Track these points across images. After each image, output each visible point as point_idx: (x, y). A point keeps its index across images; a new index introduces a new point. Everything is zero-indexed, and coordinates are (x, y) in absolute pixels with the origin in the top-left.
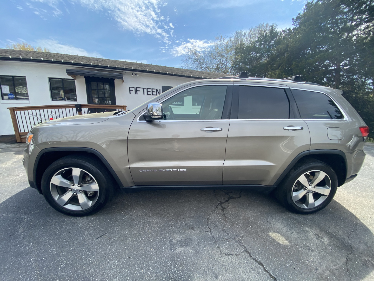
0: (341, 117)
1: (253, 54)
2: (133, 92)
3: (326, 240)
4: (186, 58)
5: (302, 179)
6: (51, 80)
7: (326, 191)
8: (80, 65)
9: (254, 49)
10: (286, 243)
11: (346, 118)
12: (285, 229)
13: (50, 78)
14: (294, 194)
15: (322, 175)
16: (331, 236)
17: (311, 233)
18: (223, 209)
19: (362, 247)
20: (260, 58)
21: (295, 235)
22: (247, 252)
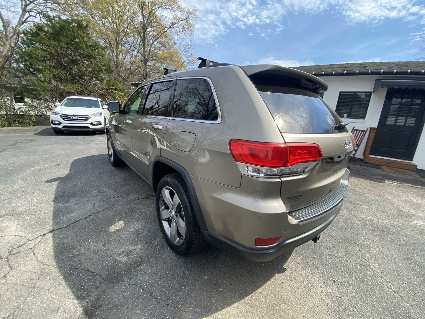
3: (123, 259)
6: (341, 95)
10: (112, 229)
12: (132, 230)
16: (133, 265)
21: (125, 235)
22: (98, 212)
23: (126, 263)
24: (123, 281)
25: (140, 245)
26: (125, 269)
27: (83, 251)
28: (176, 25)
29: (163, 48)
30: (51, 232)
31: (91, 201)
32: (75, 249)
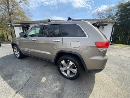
3: (57, 89)
16: (62, 89)
17: (56, 84)
18: (45, 67)
21: (50, 81)
22: (30, 78)
23: (59, 90)
24: (64, 95)
25: (58, 82)
26: (61, 91)
27: (39, 94)
28: (22, 2)
29: (17, 10)
30: (16, 93)
31: (23, 74)
32: (35, 94)
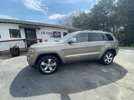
0: (114, 40)
1: (78, 20)
2: (43, 34)
3: (114, 70)
4: (56, 21)
5: (107, 56)
6: (10, 30)
7: (111, 59)
8: (23, 24)
9: (79, 19)
10: (106, 71)
11: (115, 40)
12: (105, 69)
13: (9, 29)
14: (105, 60)
15: (111, 55)
16: (115, 69)
17: (111, 69)
18: (88, 67)
19: (122, 70)
20: (81, 21)
21: (107, 70)
22: (99, 75)
